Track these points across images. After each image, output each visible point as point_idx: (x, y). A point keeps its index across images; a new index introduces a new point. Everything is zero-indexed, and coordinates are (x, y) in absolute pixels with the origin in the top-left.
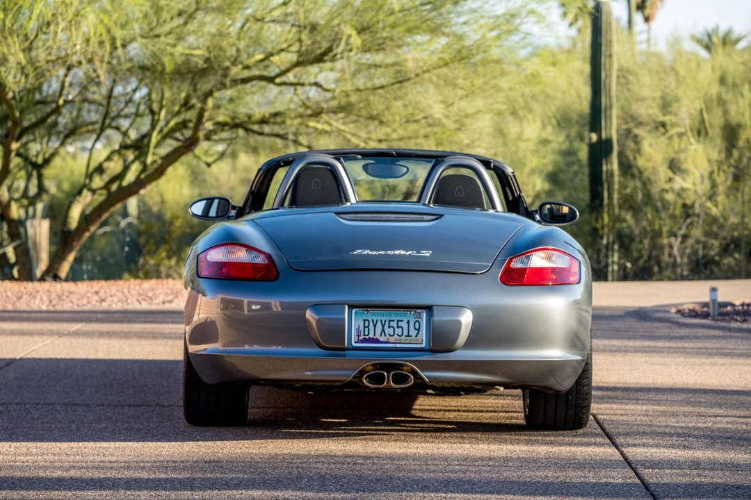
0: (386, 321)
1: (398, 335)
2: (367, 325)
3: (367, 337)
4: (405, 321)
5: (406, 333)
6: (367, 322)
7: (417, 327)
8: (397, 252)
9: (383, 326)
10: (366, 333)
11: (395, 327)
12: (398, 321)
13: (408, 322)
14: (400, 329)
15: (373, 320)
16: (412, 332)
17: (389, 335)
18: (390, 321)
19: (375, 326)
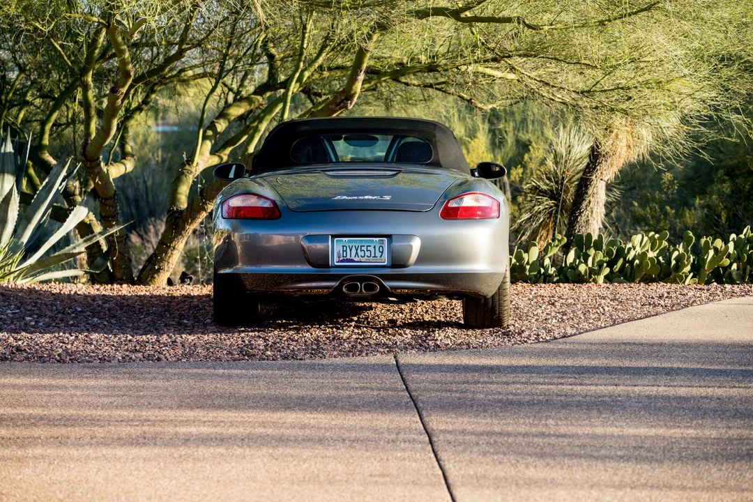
0: (358, 246)
1: (367, 256)
2: (345, 249)
3: (345, 258)
4: (373, 246)
5: (373, 255)
6: (345, 248)
7: (381, 250)
8: (366, 197)
9: (357, 250)
10: (345, 255)
11: (366, 251)
12: (367, 246)
13: (375, 247)
14: (369, 252)
15: (349, 246)
16: (378, 254)
17: (361, 256)
18: (361, 246)
19: (351, 250)
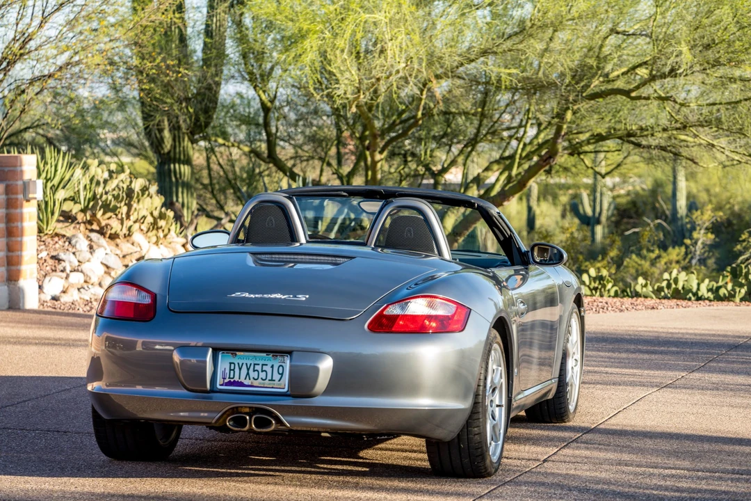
0: (251, 364)
1: (262, 379)
2: (232, 368)
3: (232, 380)
4: (270, 366)
5: (269, 377)
6: (232, 365)
7: (281, 372)
8: (273, 296)
9: (248, 369)
10: (232, 376)
11: (260, 371)
12: (263, 365)
13: (272, 367)
14: (265, 373)
15: (238, 363)
16: (277, 377)
17: (254, 378)
18: (255, 365)
19: (240, 369)
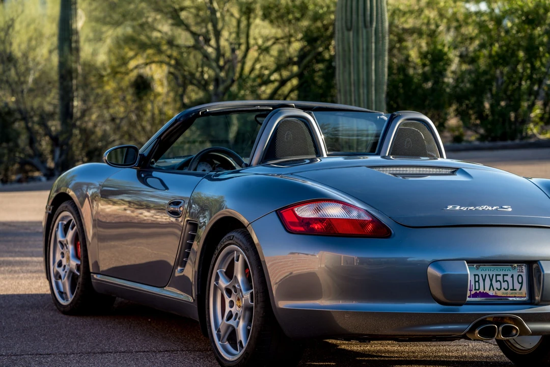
0: (493, 275)
1: (504, 288)
2: (477, 280)
3: (478, 292)
4: (510, 275)
5: (511, 287)
6: (477, 277)
7: (520, 281)
8: (485, 208)
9: (491, 280)
10: (477, 288)
11: (502, 281)
12: (504, 275)
13: (512, 276)
14: (506, 282)
15: (482, 275)
16: (517, 286)
17: (497, 288)
18: (496, 275)
19: (484, 280)
